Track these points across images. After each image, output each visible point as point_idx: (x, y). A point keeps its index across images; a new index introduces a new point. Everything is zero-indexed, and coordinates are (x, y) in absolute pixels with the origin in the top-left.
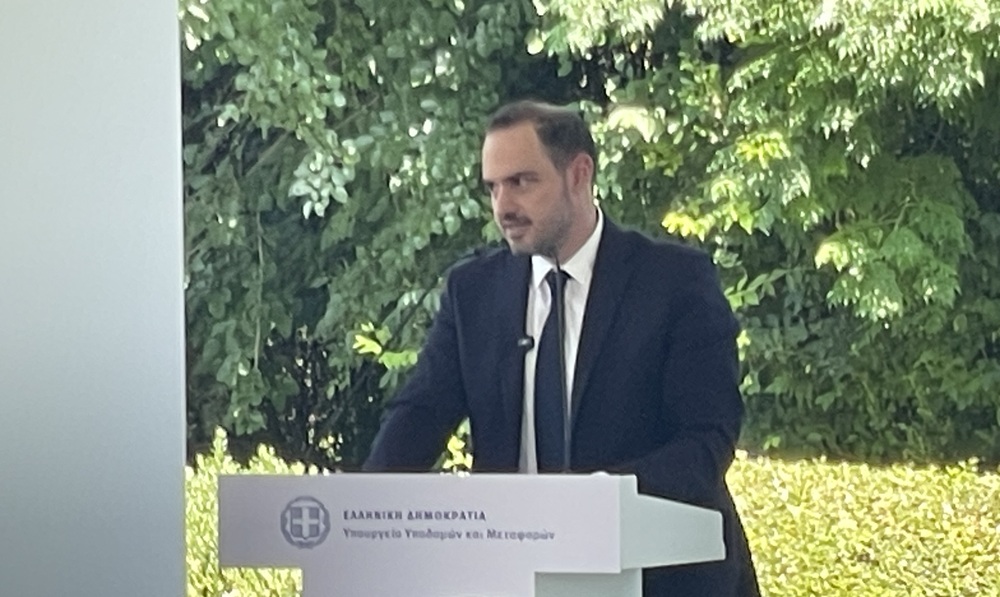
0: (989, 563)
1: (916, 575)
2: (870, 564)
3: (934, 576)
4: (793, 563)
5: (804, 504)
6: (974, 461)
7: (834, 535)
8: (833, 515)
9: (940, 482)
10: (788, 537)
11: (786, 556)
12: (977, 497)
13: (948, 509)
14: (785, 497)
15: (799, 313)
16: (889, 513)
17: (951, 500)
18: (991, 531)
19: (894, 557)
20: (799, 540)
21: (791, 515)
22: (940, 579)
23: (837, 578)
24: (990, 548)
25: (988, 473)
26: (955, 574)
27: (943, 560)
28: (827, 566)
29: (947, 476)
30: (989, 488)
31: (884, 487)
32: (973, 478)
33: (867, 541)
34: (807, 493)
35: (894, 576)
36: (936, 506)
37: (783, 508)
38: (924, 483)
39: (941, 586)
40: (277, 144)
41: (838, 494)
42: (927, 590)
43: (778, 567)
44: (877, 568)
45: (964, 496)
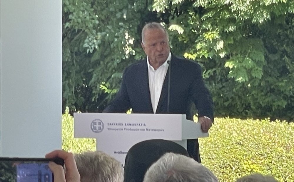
0: (273, 146)
1: (253, 148)
2: (241, 145)
3: (258, 149)
4: (220, 145)
5: (223, 129)
6: (269, 118)
7: (231, 137)
8: (231, 132)
9: (260, 124)
10: (219, 138)
11: (218, 143)
12: (270, 128)
13: (262, 131)
14: (218, 127)
15: (220, 80)
16: (246, 132)
17: (263, 128)
18: (274, 137)
19: (247, 144)
20: (222, 139)
21: (220, 132)
22: (260, 150)
23: (232, 149)
24: (273, 141)
25: (272, 122)
26: (264, 148)
27: (261, 145)
28: (230, 146)
29: (261, 122)
30: (273, 125)
31: (245, 125)
32: (269, 123)
33: (240, 139)
34: (224, 126)
35: (248, 149)
36: (259, 130)
37: (218, 130)
38: (256, 124)
39: (260, 151)
40: (80, 34)
41: (232, 126)
42: (256, 152)
43: (216, 146)
44: (243, 146)
45: (266, 127)
